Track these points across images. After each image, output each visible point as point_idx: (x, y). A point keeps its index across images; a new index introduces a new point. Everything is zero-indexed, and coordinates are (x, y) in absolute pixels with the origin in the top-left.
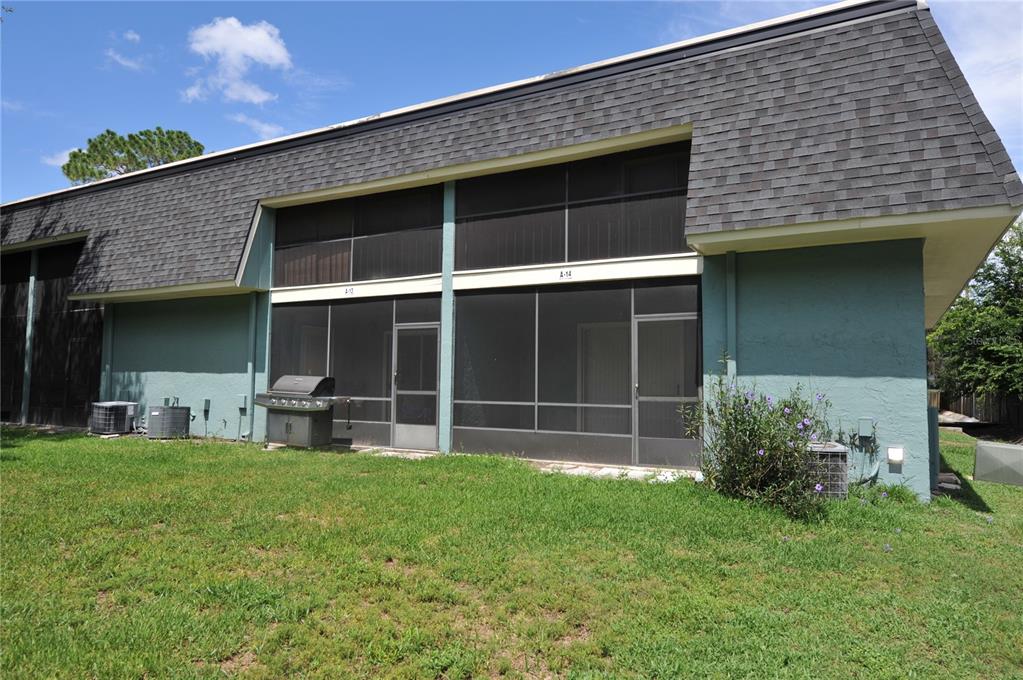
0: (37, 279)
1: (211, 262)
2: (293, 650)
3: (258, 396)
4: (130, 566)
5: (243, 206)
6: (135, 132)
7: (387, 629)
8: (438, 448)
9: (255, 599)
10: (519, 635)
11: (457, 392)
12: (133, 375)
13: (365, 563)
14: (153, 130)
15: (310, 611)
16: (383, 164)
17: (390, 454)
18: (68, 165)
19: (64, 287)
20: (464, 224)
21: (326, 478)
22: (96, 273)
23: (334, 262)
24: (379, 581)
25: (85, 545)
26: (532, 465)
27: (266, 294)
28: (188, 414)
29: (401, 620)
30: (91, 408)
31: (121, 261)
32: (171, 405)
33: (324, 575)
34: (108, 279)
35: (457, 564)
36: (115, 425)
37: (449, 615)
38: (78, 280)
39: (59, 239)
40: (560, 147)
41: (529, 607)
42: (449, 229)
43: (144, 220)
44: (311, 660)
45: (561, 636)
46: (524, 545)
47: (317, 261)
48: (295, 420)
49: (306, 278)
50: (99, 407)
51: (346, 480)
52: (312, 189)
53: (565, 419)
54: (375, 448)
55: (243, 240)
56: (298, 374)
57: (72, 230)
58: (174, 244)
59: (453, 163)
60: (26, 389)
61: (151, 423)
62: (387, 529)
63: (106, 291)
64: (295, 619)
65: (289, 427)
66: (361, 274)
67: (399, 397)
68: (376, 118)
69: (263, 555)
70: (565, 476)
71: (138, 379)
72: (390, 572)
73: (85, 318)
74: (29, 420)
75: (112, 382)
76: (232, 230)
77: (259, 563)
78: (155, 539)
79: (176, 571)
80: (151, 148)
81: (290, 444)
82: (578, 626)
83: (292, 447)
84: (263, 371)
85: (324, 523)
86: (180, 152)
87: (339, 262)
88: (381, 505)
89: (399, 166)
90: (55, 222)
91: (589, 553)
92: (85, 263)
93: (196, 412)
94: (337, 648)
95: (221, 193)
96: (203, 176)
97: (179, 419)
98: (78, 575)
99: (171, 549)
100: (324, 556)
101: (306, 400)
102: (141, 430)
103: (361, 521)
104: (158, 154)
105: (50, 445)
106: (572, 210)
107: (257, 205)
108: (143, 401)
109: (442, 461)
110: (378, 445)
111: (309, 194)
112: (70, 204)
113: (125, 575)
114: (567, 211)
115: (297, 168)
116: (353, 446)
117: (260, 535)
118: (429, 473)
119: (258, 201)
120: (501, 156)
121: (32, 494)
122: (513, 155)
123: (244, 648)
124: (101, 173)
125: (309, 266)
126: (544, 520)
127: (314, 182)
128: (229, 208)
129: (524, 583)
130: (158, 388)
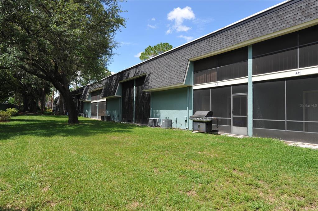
0: (136, 86)
1: (176, 78)
2: (207, 193)
3: (190, 117)
4: (161, 162)
5: (185, 61)
6: (155, 45)
7: (236, 191)
8: (248, 135)
9: (194, 176)
10: (285, 203)
11: (254, 116)
12: (158, 111)
13: (226, 169)
14: (160, 44)
15: (211, 182)
16: (226, 42)
17: (231, 136)
18: (141, 56)
19: (141, 88)
20: (256, 59)
21: (211, 142)
22: (148, 84)
23: (211, 76)
24: (232, 176)
25: (150, 155)
26: (285, 143)
27: (192, 87)
28: (172, 122)
29: (240, 190)
30: (148, 119)
31: (154, 80)
32: (167, 119)
33: (214, 171)
34: (151, 85)
35: (259, 174)
36: (154, 124)
37: (257, 191)
38: (145, 86)
39: (140, 76)
40: (295, 25)
41: (289, 193)
42: (250, 61)
43: (159, 69)
44: (212, 197)
45: (303, 206)
46: (284, 170)
47: (206, 76)
48: (201, 124)
49: (203, 81)
50: (150, 119)
51: (218, 143)
52: (204, 54)
53: (299, 127)
54: (226, 134)
55: (185, 72)
56: (201, 110)
57: (143, 73)
58: (167, 74)
59: (251, 38)
60: (134, 114)
61: (162, 124)
62: (233, 160)
63: (151, 89)
64: (206, 183)
65: (199, 126)
66: (220, 79)
67: (233, 118)
68: (224, 28)
69: (195, 163)
70: (299, 148)
71: (159, 112)
72: (235, 173)
73: (146, 96)
74: (135, 123)
75: (153, 113)
76: (182, 69)
77: (194, 166)
78: (166, 155)
79: (172, 165)
80: (159, 49)
81: (200, 131)
82: (311, 204)
83: (200, 132)
84: (191, 110)
85: (212, 156)
86: (167, 49)
87: (213, 75)
88: (230, 152)
89: (232, 42)
90: (139, 71)
91: (313, 177)
92: (146, 82)
93: (174, 121)
94: (220, 195)
95: (179, 59)
96: (174, 54)
97: (169, 123)
98: (149, 163)
99: (171, 159)
100: (213, 166)
101: (204, 118)
102: (160, 126)
103: (224, 156)
104: (161, 50)
105: (140, 129)
106: (300, 48)
107: (188, 61)
108: (160, 118)
109: (249, 139)
110: (227, 133)
111: (204, 56)
112: (142, 66)
113: (160, 164)
114: (298, 49)
115: (200, 48)
116: (219, 133)
117: (194, 157)
118: (245, 143)
119: (189, 59)
120: (270, 33)
121: (138, 141)
122: (275, 31)
123: (192, 190)
124: (148, 57)
125: (204, 77)
126: (292, 163)
127: (205, 52)
128: (181, 62)
129: (286, 184)
130: (164, 114)
